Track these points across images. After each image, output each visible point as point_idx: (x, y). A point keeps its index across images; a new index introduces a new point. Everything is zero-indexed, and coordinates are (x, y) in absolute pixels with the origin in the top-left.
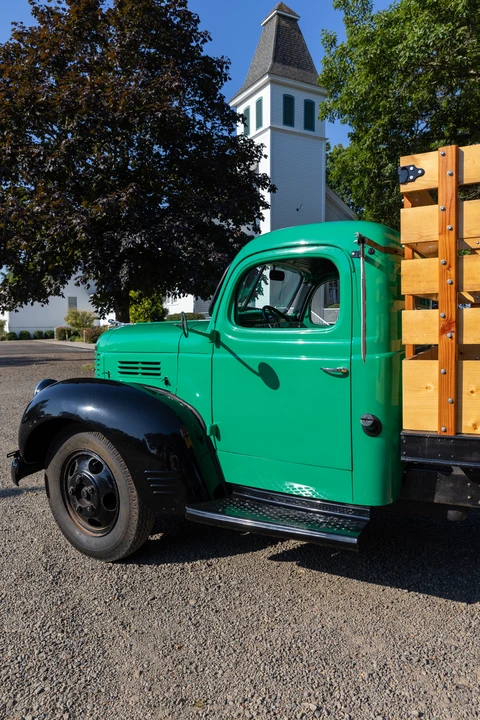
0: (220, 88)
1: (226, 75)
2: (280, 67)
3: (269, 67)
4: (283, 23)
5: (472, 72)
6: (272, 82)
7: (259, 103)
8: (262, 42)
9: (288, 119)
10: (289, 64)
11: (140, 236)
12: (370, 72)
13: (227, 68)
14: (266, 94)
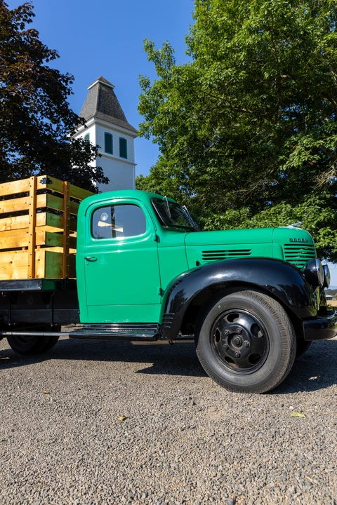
3: (94, 113)
4: (103, 88)
6: (96, 123)
7: (87, 137)
8: (88, 99)
9: (109, 149)
10: (109, 114)
14: (92, 131)
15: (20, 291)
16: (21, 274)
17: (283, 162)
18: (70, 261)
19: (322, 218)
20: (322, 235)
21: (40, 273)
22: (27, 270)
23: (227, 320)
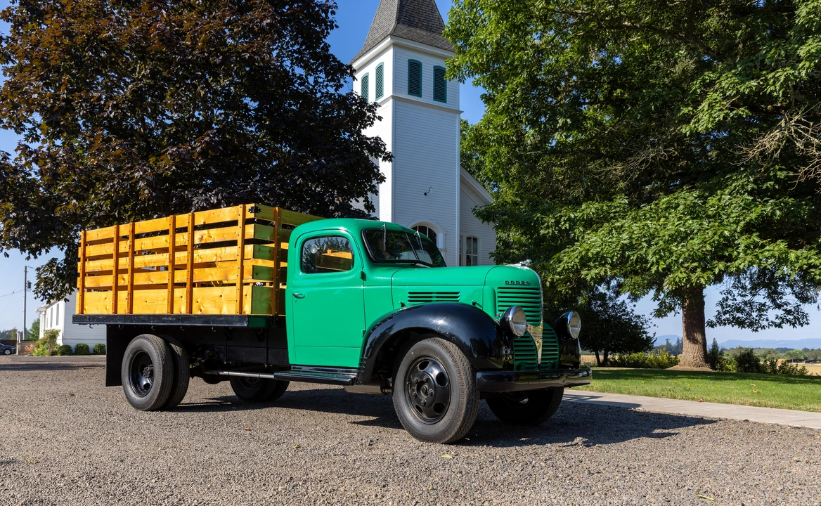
0: (325, 37)
1: (332, 22)
2: (404, 29)
3: (391, 28)
5: (626, 23)
6: (395, 45)
7: (380, 70)
8: (384, 2)
9: (415, 88)
10: (416, 26)
11: (216, 194)
12: (502, 19)
13: (333, 13)
14: (388, 59)
15: (228, 327)
16: (229, 309)
17: (686, 120)
18: (280, 296)
19: (753, 216)
20: (742, 247)
21: (247, 310)
22: (235, 305)
23: (418, 368)
